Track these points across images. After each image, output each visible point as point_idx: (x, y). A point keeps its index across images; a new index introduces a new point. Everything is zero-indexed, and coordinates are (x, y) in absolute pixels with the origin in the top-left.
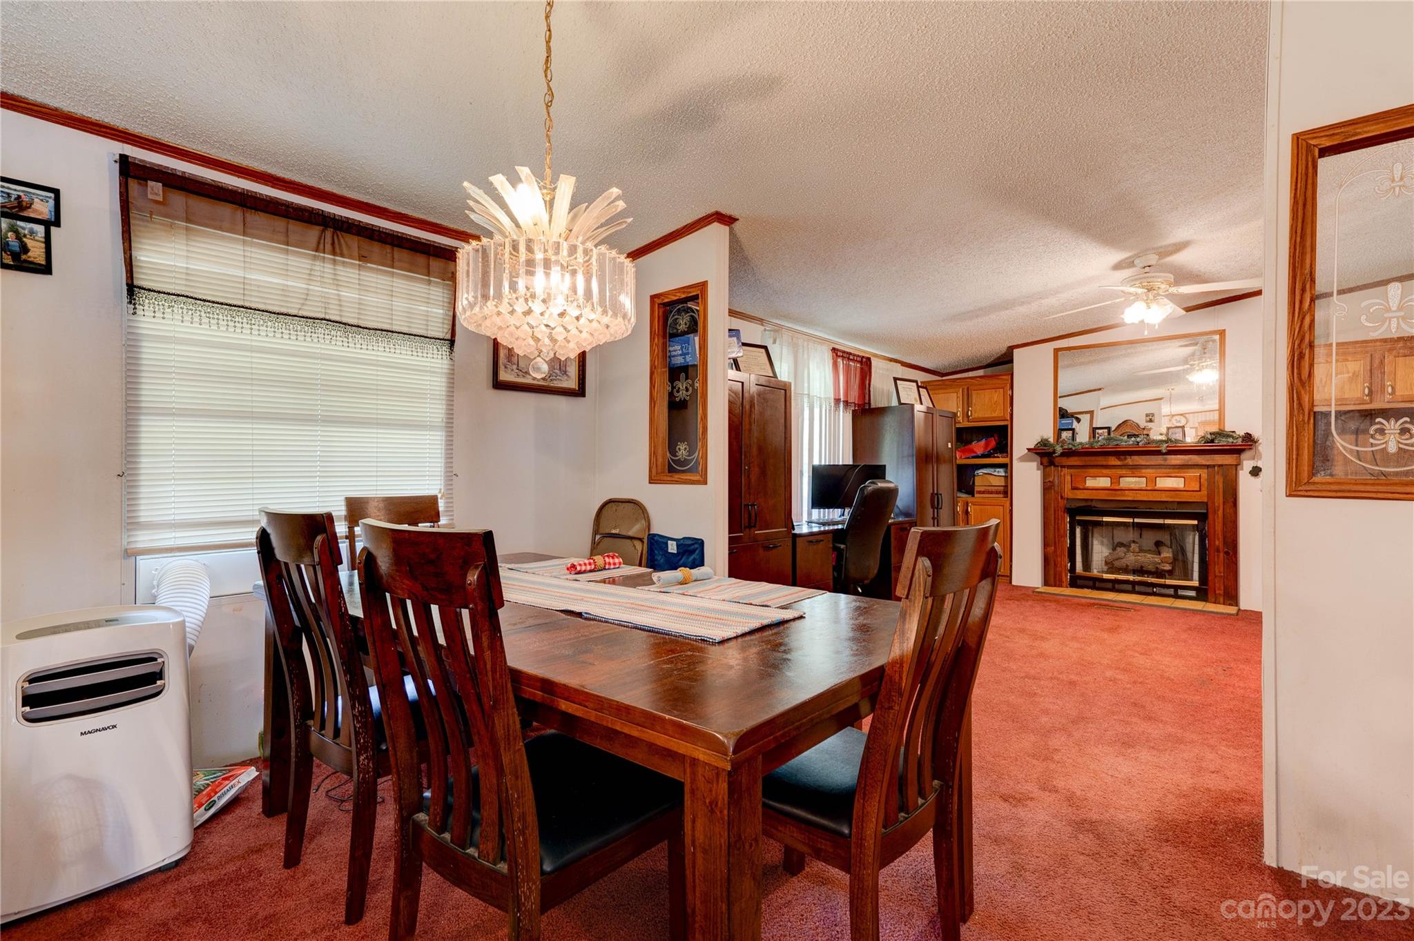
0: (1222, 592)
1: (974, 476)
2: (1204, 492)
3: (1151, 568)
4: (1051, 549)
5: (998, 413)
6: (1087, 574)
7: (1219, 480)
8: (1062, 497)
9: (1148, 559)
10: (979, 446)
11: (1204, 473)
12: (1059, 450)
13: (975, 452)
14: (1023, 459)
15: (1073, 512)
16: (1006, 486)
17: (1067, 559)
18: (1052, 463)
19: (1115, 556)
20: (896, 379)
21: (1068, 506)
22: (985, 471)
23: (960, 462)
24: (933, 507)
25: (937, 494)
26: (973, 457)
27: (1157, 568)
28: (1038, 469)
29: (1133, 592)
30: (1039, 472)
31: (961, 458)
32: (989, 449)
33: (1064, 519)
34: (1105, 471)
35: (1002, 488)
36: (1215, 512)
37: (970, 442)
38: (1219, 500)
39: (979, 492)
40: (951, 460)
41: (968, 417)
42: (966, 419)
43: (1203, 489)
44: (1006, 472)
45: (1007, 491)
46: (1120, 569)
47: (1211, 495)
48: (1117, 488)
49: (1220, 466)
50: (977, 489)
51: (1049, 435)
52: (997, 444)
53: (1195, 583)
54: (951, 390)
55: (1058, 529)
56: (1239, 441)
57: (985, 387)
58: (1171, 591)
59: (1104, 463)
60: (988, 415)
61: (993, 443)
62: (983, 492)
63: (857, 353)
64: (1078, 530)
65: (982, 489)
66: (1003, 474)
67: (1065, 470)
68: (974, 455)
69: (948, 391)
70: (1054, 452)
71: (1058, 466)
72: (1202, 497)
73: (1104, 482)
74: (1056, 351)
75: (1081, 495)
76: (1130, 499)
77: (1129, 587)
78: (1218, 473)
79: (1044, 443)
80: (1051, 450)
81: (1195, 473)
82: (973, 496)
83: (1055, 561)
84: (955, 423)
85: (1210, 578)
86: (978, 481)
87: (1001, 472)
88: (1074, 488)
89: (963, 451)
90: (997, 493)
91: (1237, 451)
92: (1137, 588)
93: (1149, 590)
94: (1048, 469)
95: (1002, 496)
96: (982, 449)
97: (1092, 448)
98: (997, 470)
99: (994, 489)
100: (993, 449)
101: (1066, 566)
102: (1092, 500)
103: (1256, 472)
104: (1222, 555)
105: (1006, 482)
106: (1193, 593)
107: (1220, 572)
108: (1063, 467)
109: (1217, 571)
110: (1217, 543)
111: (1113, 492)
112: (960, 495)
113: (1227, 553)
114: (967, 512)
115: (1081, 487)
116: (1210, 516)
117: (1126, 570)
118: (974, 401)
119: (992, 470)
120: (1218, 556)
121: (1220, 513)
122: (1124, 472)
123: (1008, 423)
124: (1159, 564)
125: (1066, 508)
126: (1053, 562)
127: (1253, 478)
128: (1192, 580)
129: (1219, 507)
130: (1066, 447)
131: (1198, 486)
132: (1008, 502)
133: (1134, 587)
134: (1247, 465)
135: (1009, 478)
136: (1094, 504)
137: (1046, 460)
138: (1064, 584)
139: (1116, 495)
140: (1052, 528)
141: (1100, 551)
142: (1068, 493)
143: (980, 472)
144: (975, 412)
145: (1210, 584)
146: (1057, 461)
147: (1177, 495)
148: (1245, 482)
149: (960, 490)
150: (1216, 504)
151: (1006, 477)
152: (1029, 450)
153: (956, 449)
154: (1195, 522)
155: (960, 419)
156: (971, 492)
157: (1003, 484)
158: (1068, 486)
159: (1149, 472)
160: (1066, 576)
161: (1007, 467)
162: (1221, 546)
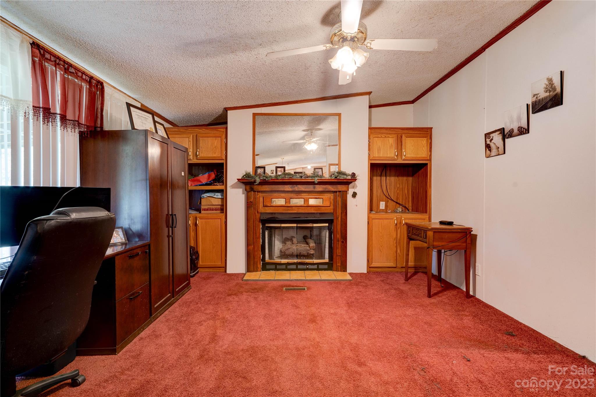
0: (340, 265)
1: (201, 198)
2: (332, 207)
3: (305, 253)
4: (251, 247)
5: (217, 154)
6: (272, 261)
7: (339, 200)
8: (258, 212)
9: (302, 248)
10: (204, 178)
11: (331, 196)
12: (258, 180)
13: (201, 182)
14: (234, 186)
15: (264, 222)
16: (222, 205)
17: (260, 253)
18: (252, 189)
19: (286, 248)
20: (129, 105)
21: (262, 218)
22: (208, 195)
23: (191, 188)
24: (168, 227)
25: (172, 215)
26: (200, 185)
27: (308, 253)
28: (243, 194)
29: (297, 269)
30: (244, 195)
31: (191, 185)
32: (210, 180)
33: (259, 226)
34: (283, 195)
35: (219, 206)
36: (337, 218)
37: (198, 176)
38: (339, 211)
39: (205, 210)
40: (184, 187)
41: (197, 156)
42: (195, 157)
43: (331, 205)
44: (222, 196)
45: (223, 209)
46: (289, 255)
47: (335, 209)
48: (289, 205)
49: (340, 192)
50: (202, 207)
51: (250, 170)
52: (216, 176)
53: (327, 260)
54: (185, 136)
55: (256, 233)
56: (349, 177)
57: (208, 135)
58: (316, 267)
59: (282, 189)
60: (210, 155)
61: (213, 176)
62: (207, 210)
63: (88, 74)
64: (266, 233)
65: (206, 207)
66: (220, 197)
67: (260, 194)
68: (200, 183)
69: (182, 136)
70: (255, 182)
71: (255, 191)
72: (330, 210)
73: (281, 202)
74: (255, 115)
75: (269, 210)
76: (295, 212)
77: (294, 267)
78: (339, 196)
79: (247, 175)
80: (253, 180)
81: (327, 196)
82: (200, 212)
83: (254, 255)
84: (188, 160)
85: (334, 257)
86: (203, 202)
87: (219, 195)
88: (265, 206)
89: (193, 181)
90: (216, 210)
91: (347, 183)
92: (300, 267)
93: (305, 267)
94: (249, 193)
95: (219, 212)
96: (206, 180)
97: (277, 180)
98: (216, 194)
99: (214, 207)
100: (213, 180)
101: (260, 257)
102: (275, 213)
103: (354, 195)
104: (340, 243)
105: (222, 202)
106: (326, 267)
107: (339, 253)
108: (258, 192)
109: (338, 253)
110: (338, 236)
111: (287, 208)
112: (191, 212)
113: (343, 242)
114: (196, 225)
115: (269, 205)
116: (335, 221)
117: (292, 256)
118: (201, 145)
119: (213, 194)
120: (338, 244)
121: (340, 218)
122: (292, 195)
123: (224, 162)
124: (309, 250)
125: (260, 219)
126: (252, 256)
127: (353, 198)
128: (324, 259)
129: (339, 216)
130: (262, 178)
131: (329, 203)
132: (224, 216)
133: (297, 267)
134: (351, 192)
135: (224, 200)
136: (276, 216)
137: (248, 187)
138: (259, 269)
139: (288, 210)
140: (252, 233)
141: (278, 245)
142: (262, 209)
143: (206, 195)
144: (202, 153)
145: (334, 260)
146: (256, 187)
147: (319, 209)
148: (350, 201)
149: (191, 208)
150: (338, 214)
151: (222, 199)
152: (238, 179)
153: (188, 180)
154: (327, 225)
155: (191, 157)
156: (199, 210)
157: (220, 203)
158: (261, 205)
159: (305, 195)
160: (260, 264)
161: (223, 192)
162: (340, 238)
